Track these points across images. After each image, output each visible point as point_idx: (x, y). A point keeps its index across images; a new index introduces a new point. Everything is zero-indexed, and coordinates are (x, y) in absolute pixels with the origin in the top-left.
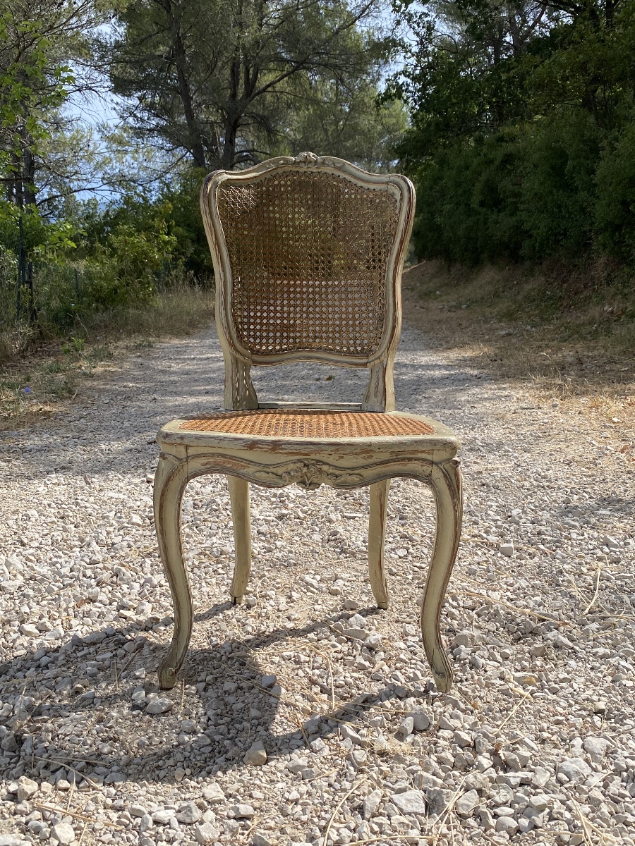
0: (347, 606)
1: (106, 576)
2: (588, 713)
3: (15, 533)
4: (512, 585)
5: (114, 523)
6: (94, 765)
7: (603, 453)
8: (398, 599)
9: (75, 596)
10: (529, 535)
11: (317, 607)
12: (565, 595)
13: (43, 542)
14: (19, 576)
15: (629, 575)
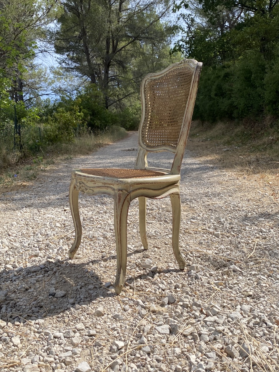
0: (145, 256)
1: (43, 246)
2: (244, 296)
3: (6, 231)
4: (217, 248)
5: (49, 226)
6: (31, 316)
7: (264, 196)
8: (167, 254)
9: (29, 254)
10: (228, 229)
12: (240, 251)
13: (18, 234)
14: (6, 247)
15: (269, 243)
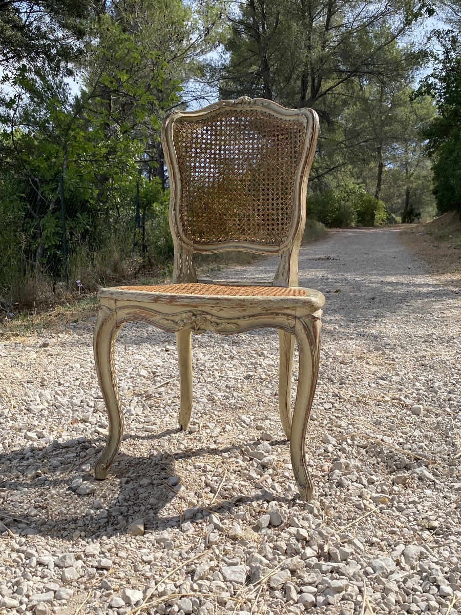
1: (100, 406)
2: (420, 528)
3: (58, 377)
5: (128, 374)
6: (19, 522)
9: (73, 417)
10: (441, 400)
11: (241, 436)
13: (74, 383)
14: (45, 403)
